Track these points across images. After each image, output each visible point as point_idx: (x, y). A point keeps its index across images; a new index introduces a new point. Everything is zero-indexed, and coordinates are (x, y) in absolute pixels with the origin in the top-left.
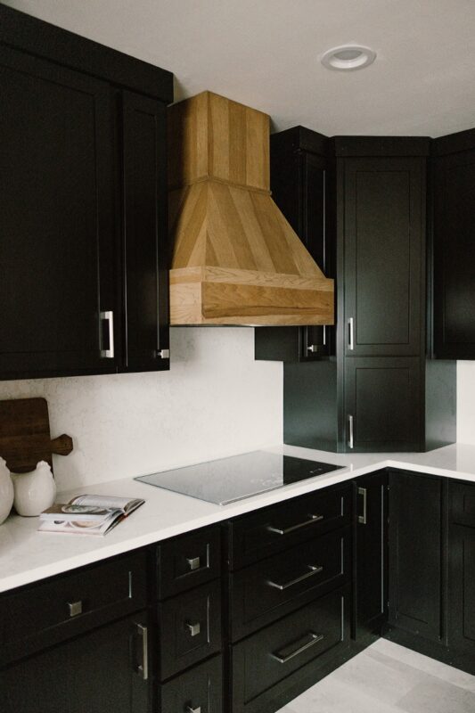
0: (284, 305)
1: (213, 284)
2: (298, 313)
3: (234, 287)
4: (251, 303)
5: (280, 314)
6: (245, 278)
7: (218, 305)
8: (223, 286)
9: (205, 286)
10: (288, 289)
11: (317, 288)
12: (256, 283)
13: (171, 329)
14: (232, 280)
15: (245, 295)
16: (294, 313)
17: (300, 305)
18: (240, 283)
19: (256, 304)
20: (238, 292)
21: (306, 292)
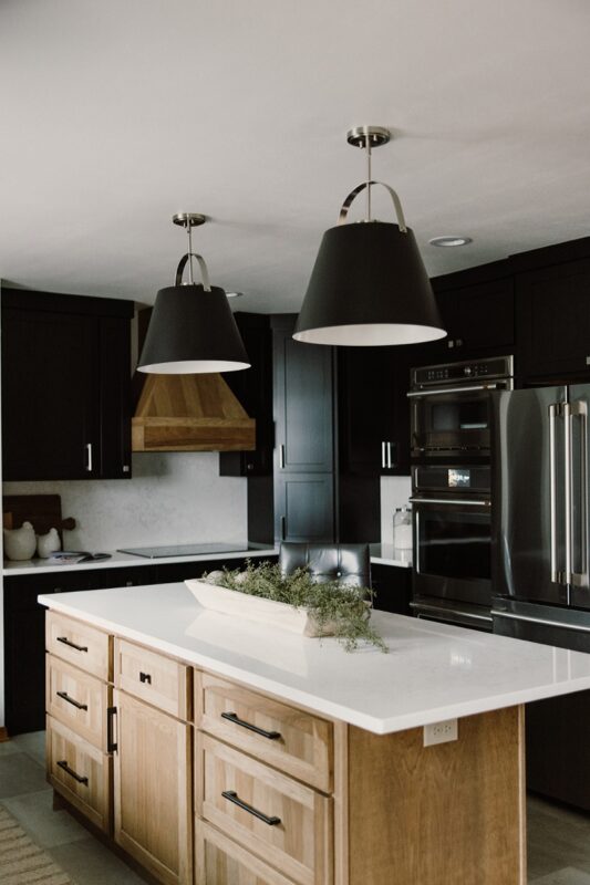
1: (151, 427)
2: (222, 443)
6: (175, 422)
7: (156, 440)
8: (159, 428)
9: (146, 429)
10: (211, 427)
11: (239, 425)
12: (185, 425)
13: (133, 455)
15: (176, 433)
16: (217, 443)
17: (223, 438)
18: (172, 426)
19: (185, 438)
20: (170, 431)
21: (229, 429)
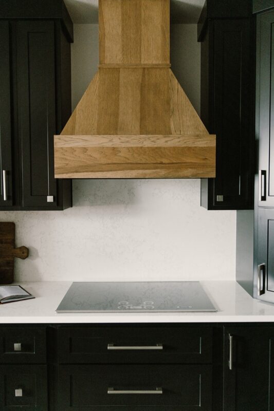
0: (144, 161)
1: (62, 148)
2: (162, 168)
3: (85, 150)
4: (104, 161)
5: (139, 169)
6: (96, 141)
7: (67, 164)
8: (72, 150)
10: (148, 148)
12: (110, 145)
14: (81, 144)
15: (96, 155)
16: (156, 168)
17: (165, 161)
18: (91, 146)
19: (110, 162)
20: (89, 153)
